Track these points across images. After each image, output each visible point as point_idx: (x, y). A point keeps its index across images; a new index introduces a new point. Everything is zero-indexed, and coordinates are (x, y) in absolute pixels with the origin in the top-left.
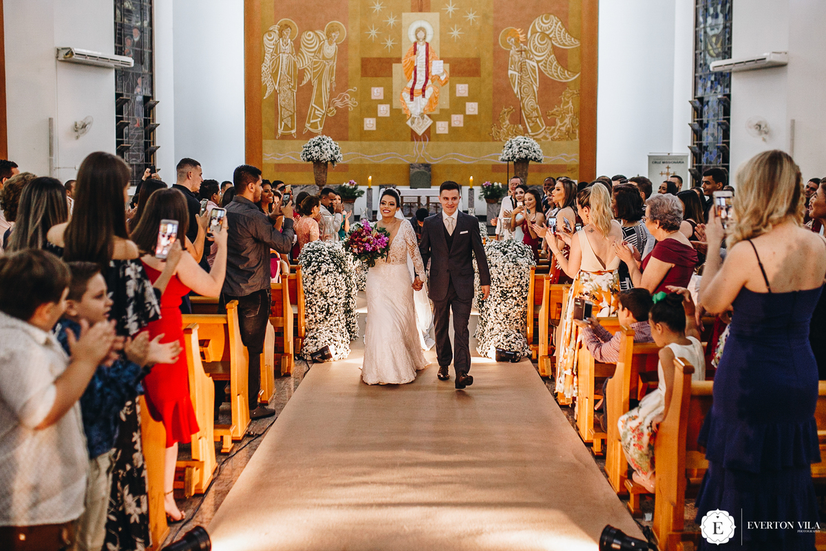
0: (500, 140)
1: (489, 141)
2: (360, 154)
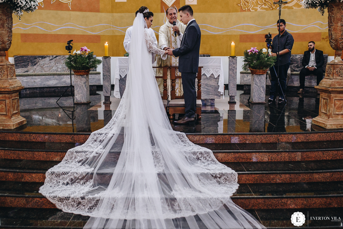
0: (249, 10)
1: (237, 11)
2: (111, 25)
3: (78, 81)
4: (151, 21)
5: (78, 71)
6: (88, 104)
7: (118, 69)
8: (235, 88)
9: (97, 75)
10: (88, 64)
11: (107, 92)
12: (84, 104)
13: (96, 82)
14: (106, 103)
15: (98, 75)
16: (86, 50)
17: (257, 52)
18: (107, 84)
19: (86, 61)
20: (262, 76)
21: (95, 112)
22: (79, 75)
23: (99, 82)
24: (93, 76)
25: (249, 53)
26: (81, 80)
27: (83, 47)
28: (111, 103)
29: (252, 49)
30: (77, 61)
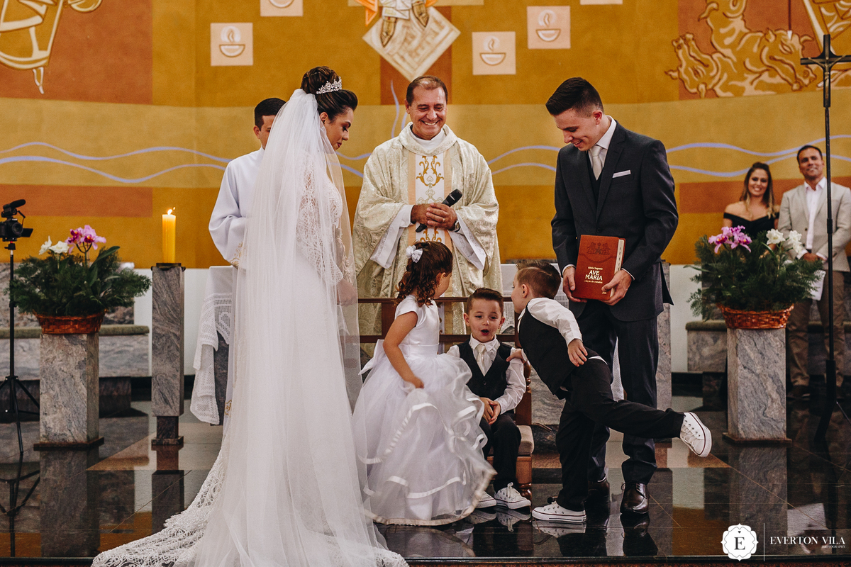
0: (712, 93)
1: (664, 97)
2: (195, 152)
3: (54, 358)
4: (346, 127)
5: (58, 318)
6: (90, 448)
7: (212, 308)
8: (666, 381)
9: (135, 337)
10: (95, 293)
11: (166, 401)
12: (75, 447)
13: (130, 366)
14: (162, 445)
15: (140, 338)
16: (89, 241)
17: (745, 243)
18: (167, 368)
19: (89, 281)
20: (770, 335)
21: (125, 484)
22: (60, 335)
23: (140, 365)
24: (120, 342)
25: (716, 250)
26: (68, 355)
27: (79, 229)
28: (180, 443)
29: (725, 233)
30: (56, 280)
